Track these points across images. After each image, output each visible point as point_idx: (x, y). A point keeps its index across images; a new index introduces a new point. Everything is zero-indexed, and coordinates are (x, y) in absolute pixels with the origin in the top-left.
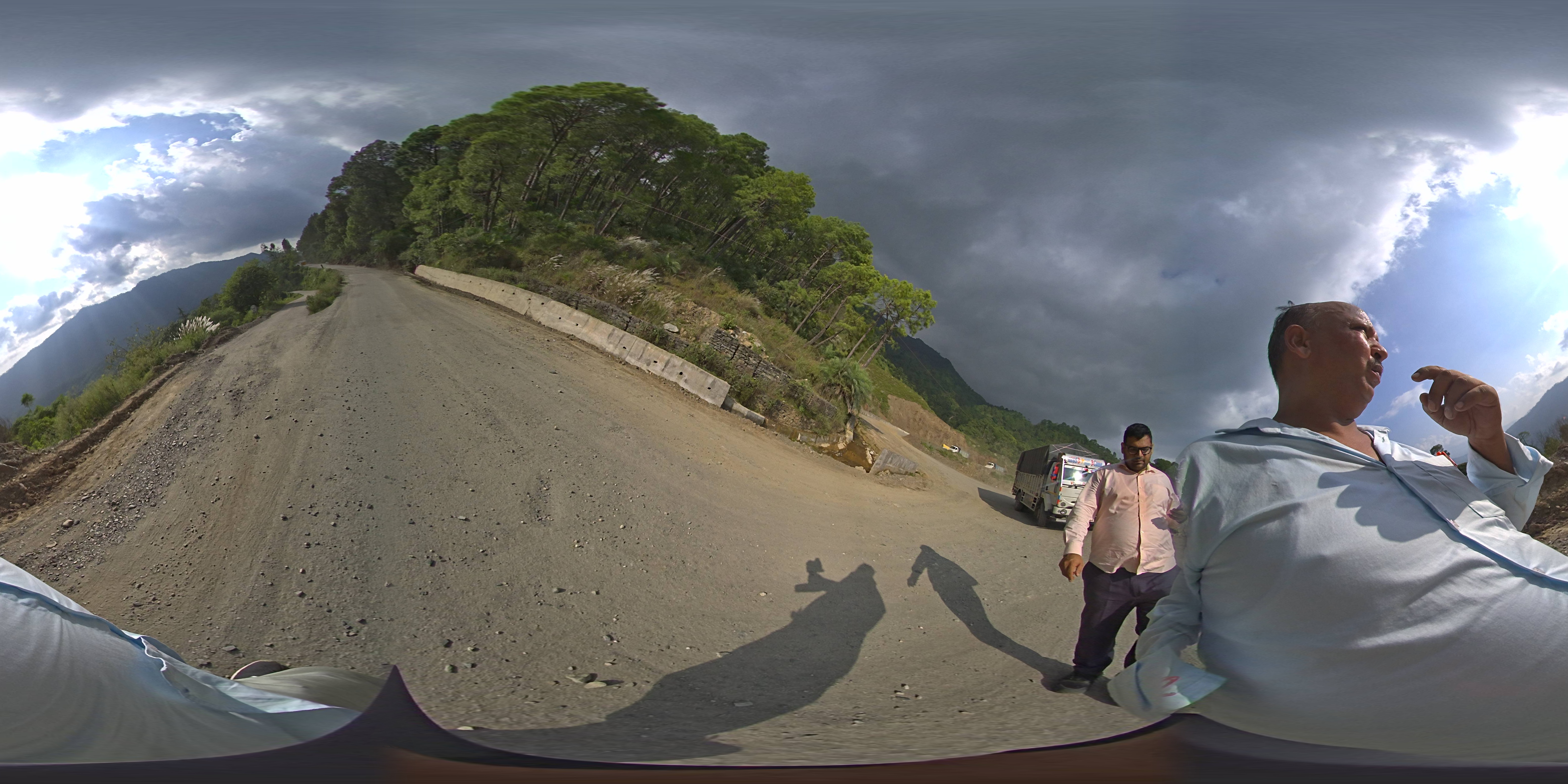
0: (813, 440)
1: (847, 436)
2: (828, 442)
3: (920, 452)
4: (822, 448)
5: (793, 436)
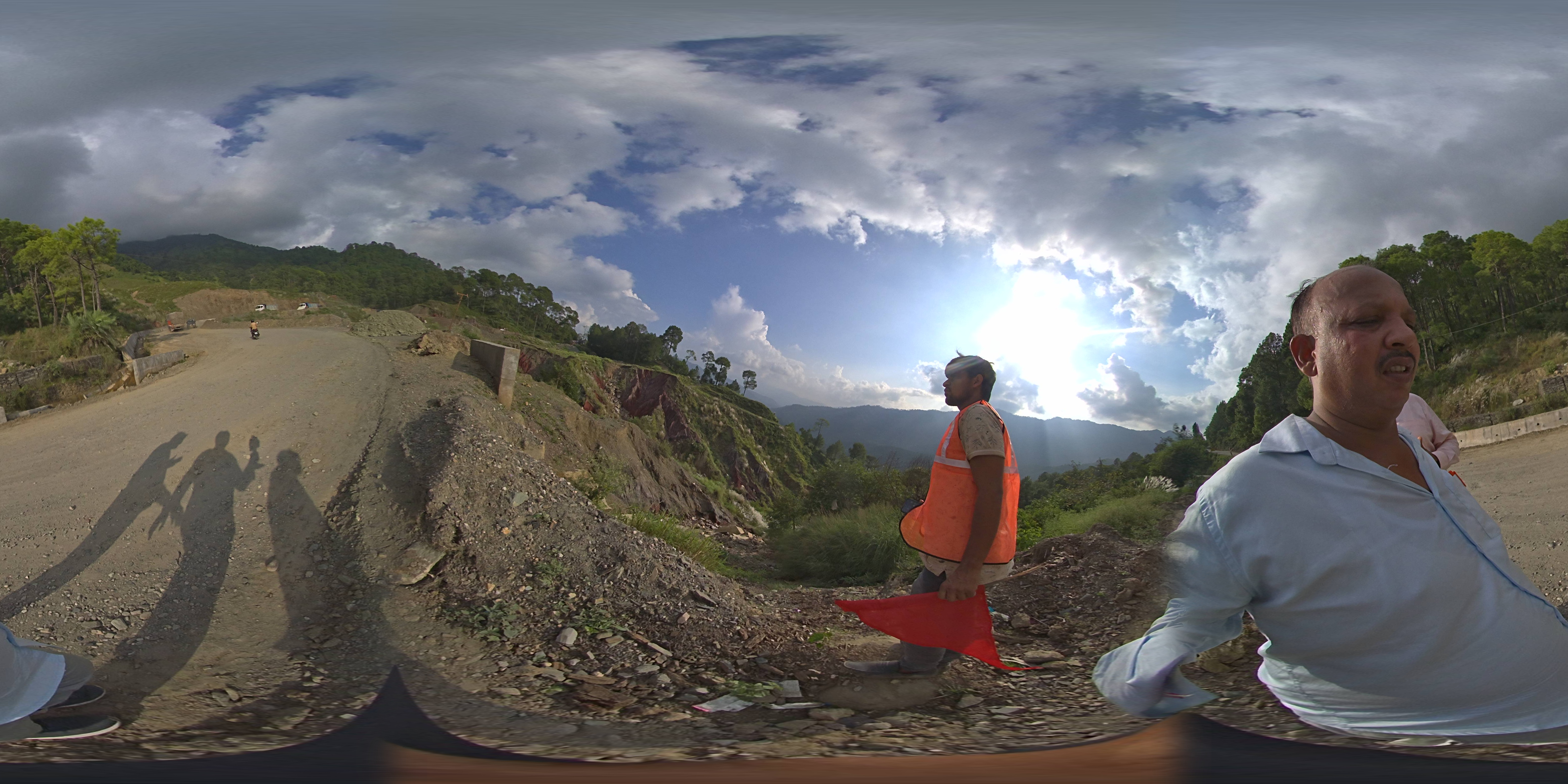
5: (78, 400)
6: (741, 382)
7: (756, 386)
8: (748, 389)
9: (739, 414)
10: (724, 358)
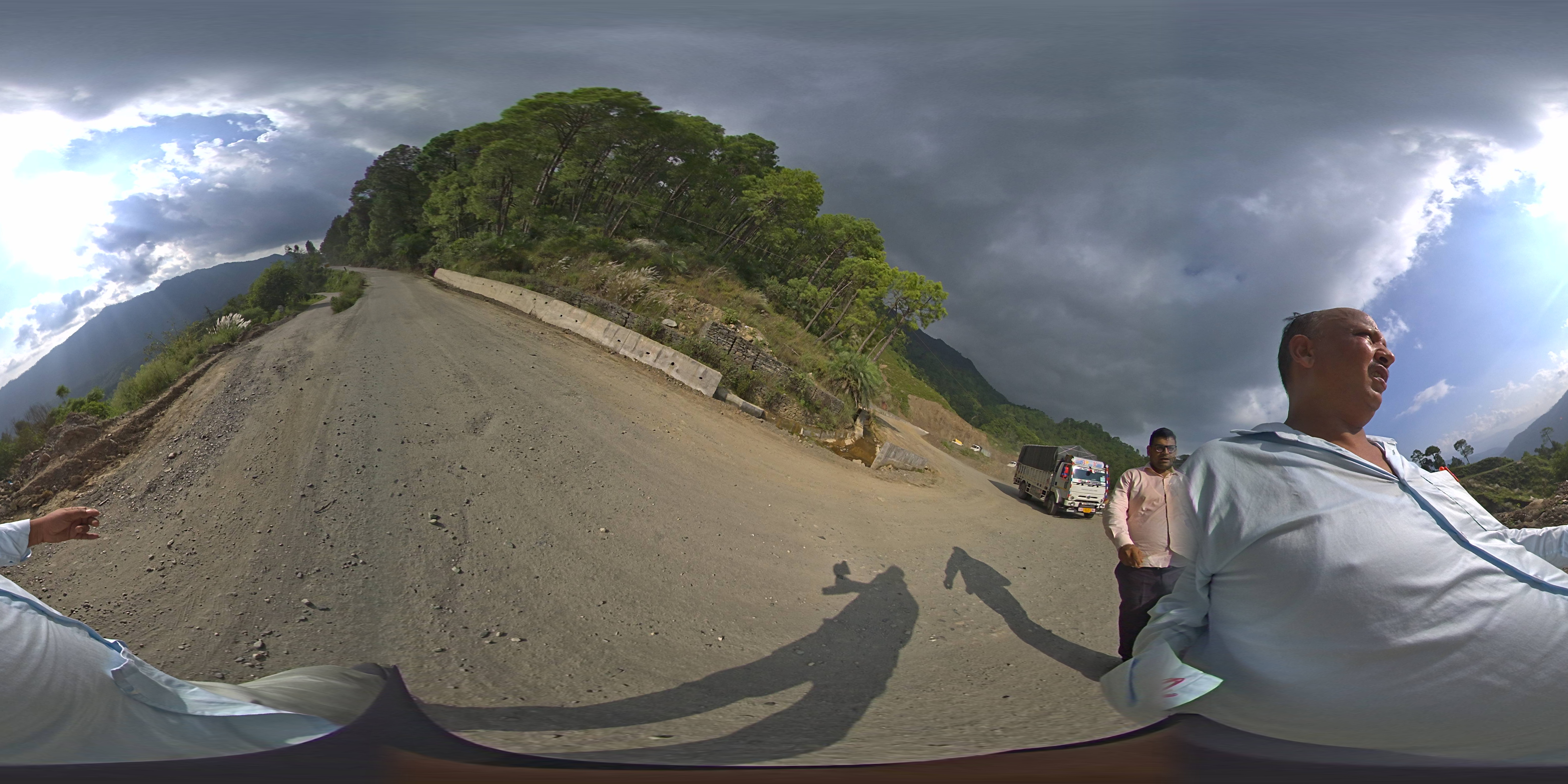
0: (817, 435)
1: (856, 432)
2: (835, 437)
3: (938, 451)
4: (827, 443)
5: (794, 430)
6: (1458, 455)
7: (1472, 449)
8: (1469, 456)
9: (1478, 480)
10: (1430, 448)
